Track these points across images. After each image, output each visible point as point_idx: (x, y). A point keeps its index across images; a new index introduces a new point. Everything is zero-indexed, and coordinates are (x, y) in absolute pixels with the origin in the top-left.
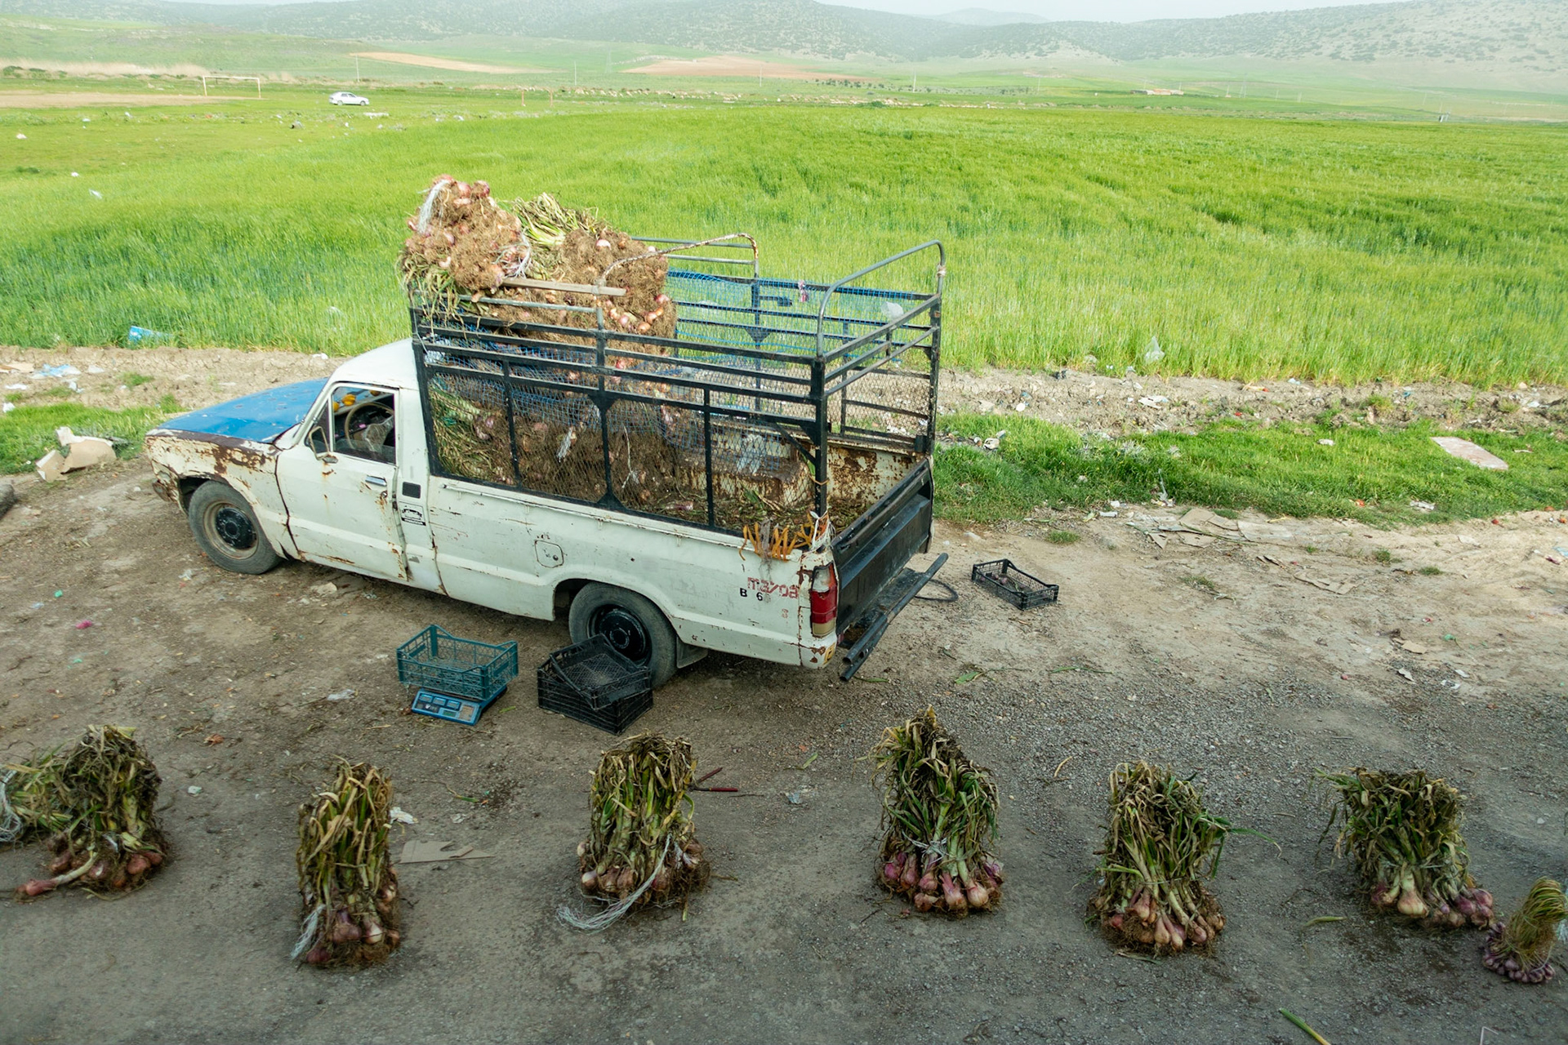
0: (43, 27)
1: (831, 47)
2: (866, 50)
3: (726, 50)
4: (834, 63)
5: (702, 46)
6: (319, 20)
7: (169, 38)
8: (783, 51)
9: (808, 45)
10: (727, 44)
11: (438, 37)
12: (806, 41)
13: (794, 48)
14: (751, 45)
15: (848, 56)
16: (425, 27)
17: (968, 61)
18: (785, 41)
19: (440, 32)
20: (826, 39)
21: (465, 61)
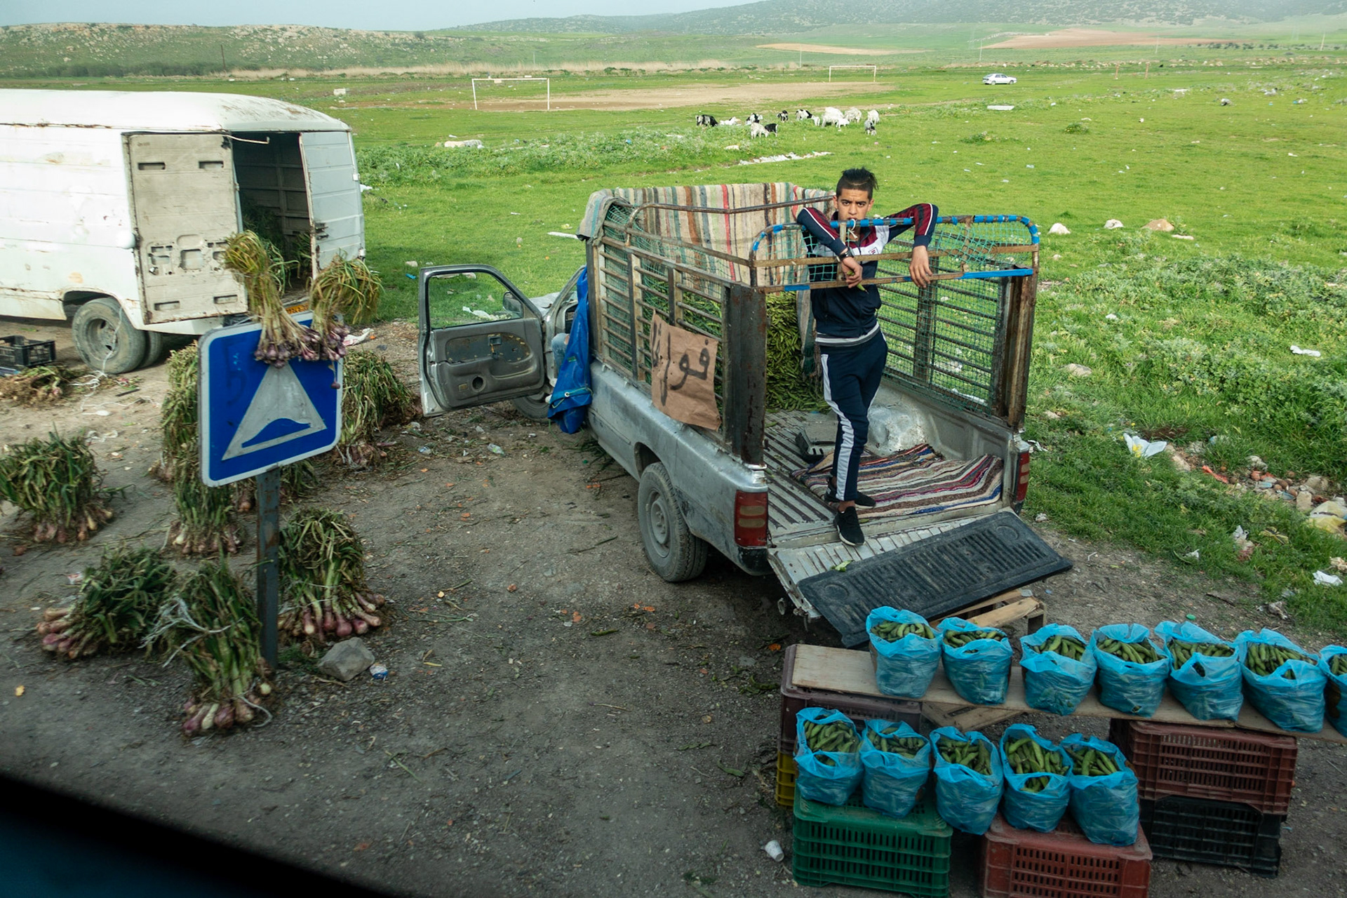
0: (542, 40)
1: (1177, 13)
2: (1214, 14)
3: (1070, 23)
4: (1181, 28)
5: (1044, 22)
6: (715, 22)
7: (626, 43)
8: (1126, 21)
9: (1154, 14)
10: (1070, 18)
11: (809, 28)
12: (1153, 10)
13: (1138, 17)
14: (1093, 18)
15: (1196, 21)
16: (797, 22)
17: (1334, 17)
18: (1128, 11)
19: (809, 24)
20: (1172, 6)
21: (846, 46)
